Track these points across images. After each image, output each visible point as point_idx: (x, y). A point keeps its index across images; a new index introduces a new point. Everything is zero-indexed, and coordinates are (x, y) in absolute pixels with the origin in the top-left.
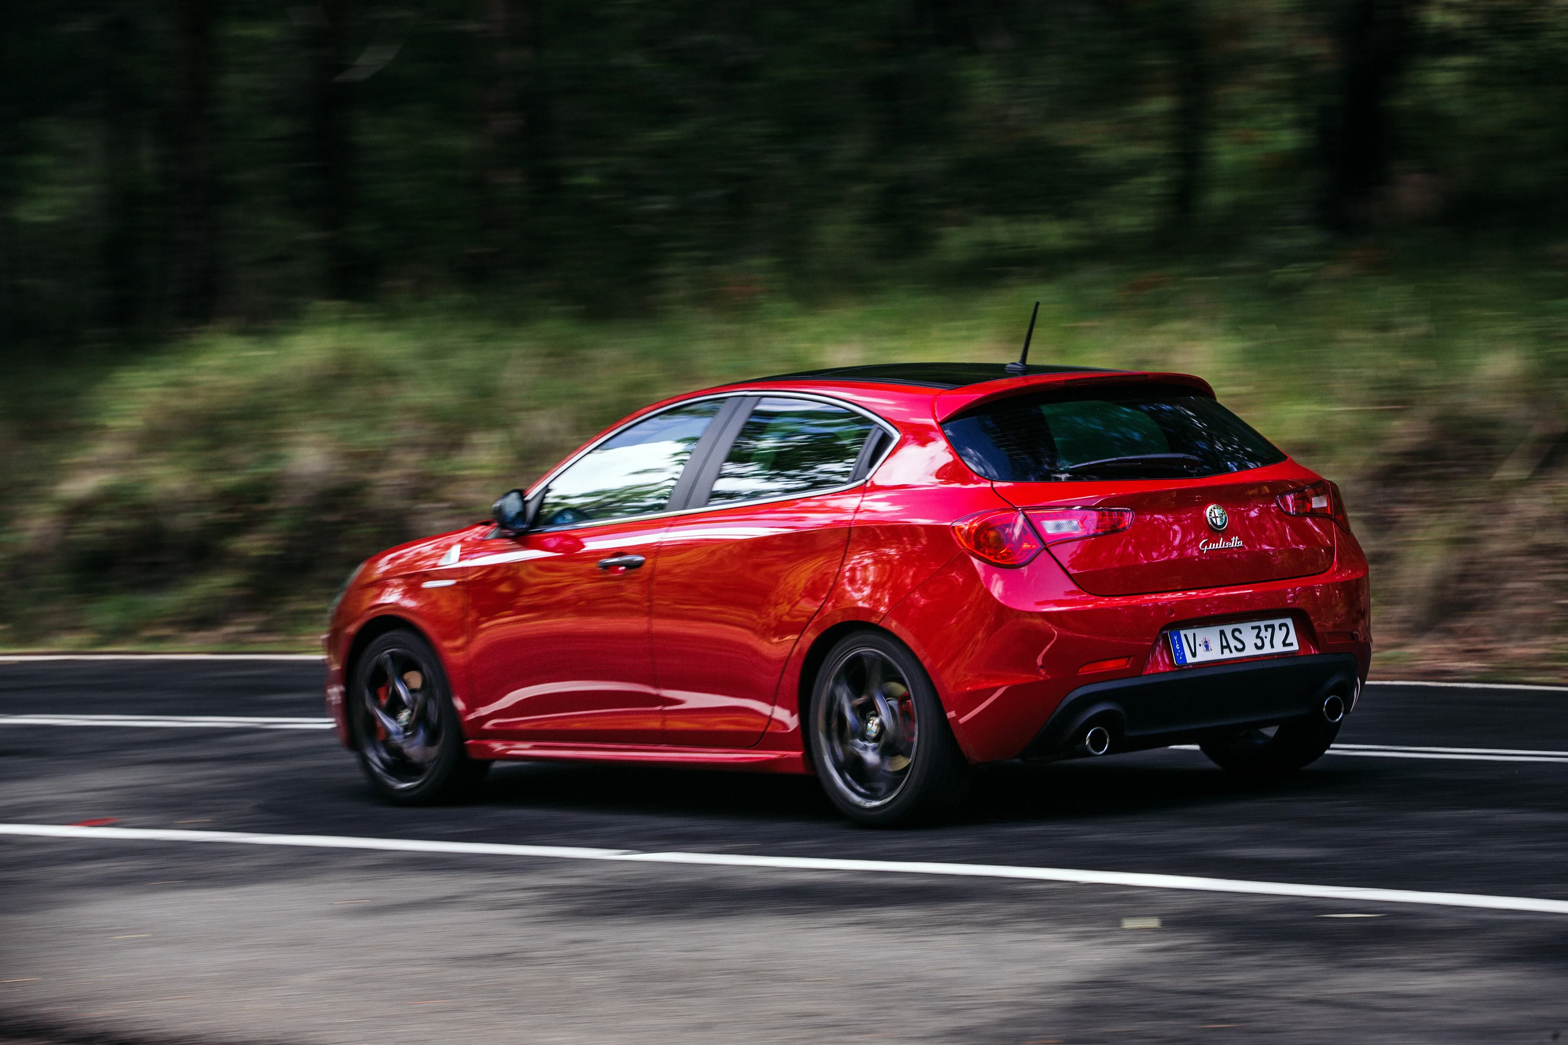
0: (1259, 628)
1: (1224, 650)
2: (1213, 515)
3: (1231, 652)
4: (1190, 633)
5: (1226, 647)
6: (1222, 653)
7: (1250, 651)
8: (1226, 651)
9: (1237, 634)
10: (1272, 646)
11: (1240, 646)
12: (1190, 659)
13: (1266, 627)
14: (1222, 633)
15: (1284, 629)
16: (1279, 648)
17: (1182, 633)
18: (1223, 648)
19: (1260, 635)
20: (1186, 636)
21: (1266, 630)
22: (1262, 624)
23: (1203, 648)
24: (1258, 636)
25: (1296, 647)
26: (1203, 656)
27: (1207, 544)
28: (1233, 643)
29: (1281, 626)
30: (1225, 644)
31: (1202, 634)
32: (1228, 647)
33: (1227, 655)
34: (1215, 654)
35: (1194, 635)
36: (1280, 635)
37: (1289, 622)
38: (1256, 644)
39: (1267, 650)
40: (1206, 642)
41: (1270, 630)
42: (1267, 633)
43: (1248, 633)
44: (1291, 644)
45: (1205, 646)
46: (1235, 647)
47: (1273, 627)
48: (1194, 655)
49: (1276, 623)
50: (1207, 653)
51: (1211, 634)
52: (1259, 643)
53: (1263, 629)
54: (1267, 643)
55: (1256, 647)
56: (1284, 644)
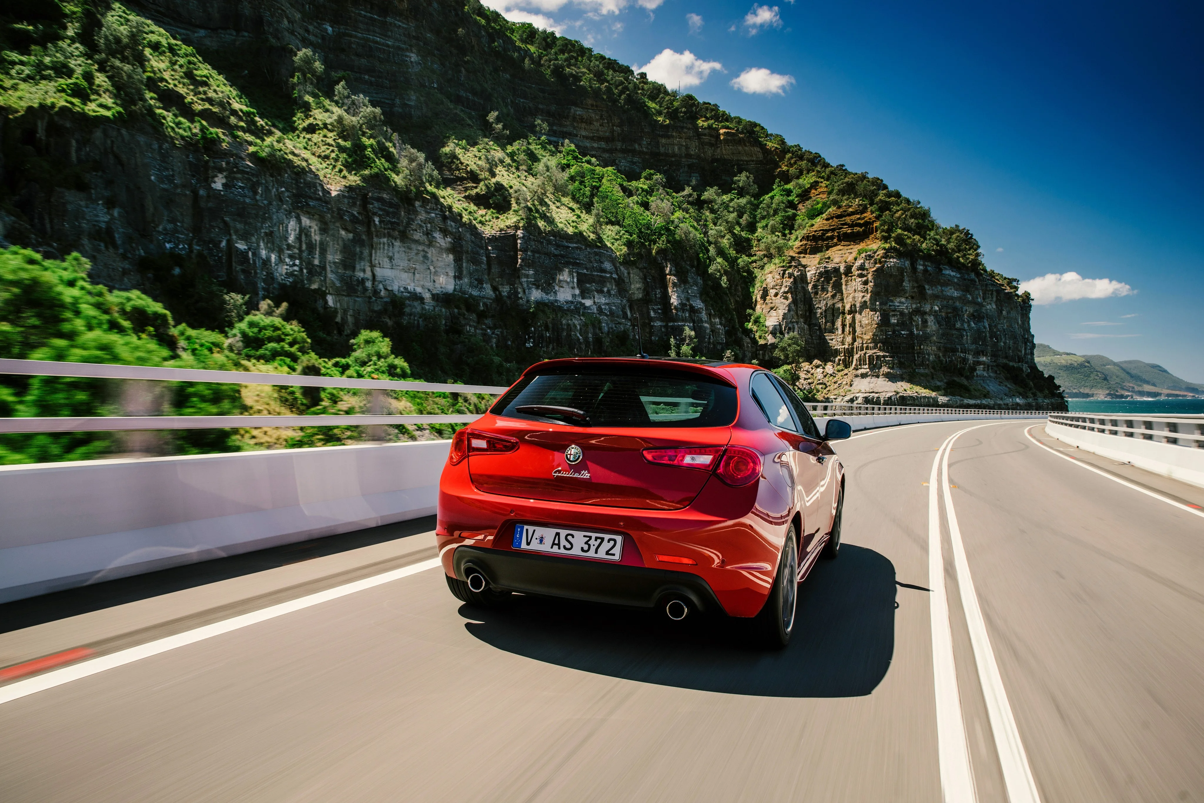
0: (590, 537)
3: (559, 548)
4: (531, 529)
5: (556, 544)
6: (552, 547)
7: (576, 551)
8: (556, 547)
9: (569, 538)
10: (596, 552)
11: (569, 546)
12: (524, 546)
13: (596, 538)
14: (558, 534)
15: (612, 543)
16: (601, 554)
17: (526, 527)
18: (554, 544)
19: (589, 543)
20: (527, 530)
21: (596, 540)
22: (594, 535)
23: (538, 541)
24: (586, 543)
25: (617, 557)
26: (535, 546)
27: (559, 471)
28: (563, 542)
29: (609, 541)
30: (556, 542)
31: (540, 531)
32: (559, 545)
33: (555, 549)
34: (546, 547)
35: (534, 531)
36: (606, 546)
37: (619, 539)
38: (582, 549)
39: (591, 554)
40: (542, 537)
41: (599, 541)
42: (596, 542)
43: (579, 538)
44: (614, 555)
46: (564, 547)
47: (602, 539)
48: (528, 544)
49: (607, 537)
50: (540, 546)
51: (549, 533)
52: (586, 547)
53: (593, 538)
54: (593, 549)
55: (582, 550)
56: (607, 553)
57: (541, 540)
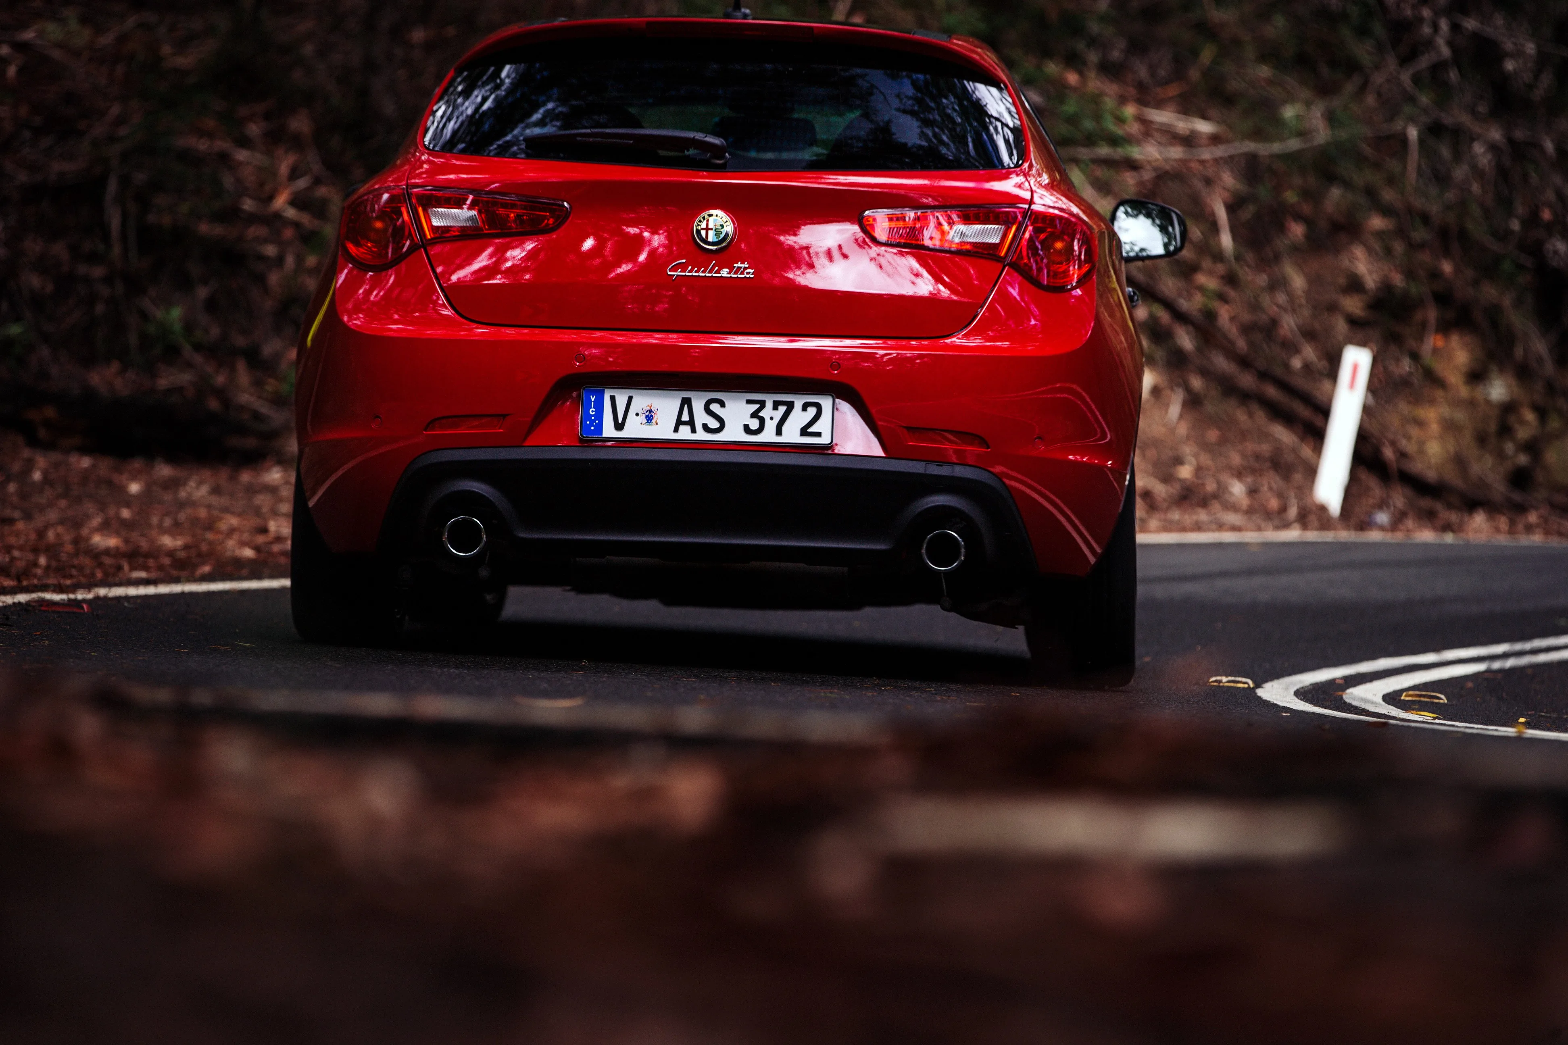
0: (762, 403)
1: (681, 428)
2: (704, 225)
3: (694, 430)
4: (621, 394)
5: (685, 423)
6: (676, 430)
7: (733, 433)
8: (685, 429)
9: (714, 407)
10: (779, 432)
11: (714, 424)
12: (609, 430)
13: (777, 404)
14: (686, 402)
15: (812, 411)
16: (791, 435)
17: (608, 393)
18: (679, 423)
19: (760, 414)
20: (613, 398)
21: (775, 408)
22: (770, 398)
23: (642, 418)
24: (754, 415)
25: (826, 439)
26: (635, 429)
27: (683, 267)
28: (701, 417)
29: (805, 407)
30: (685, 417)
31: (644, 398)
32: (691, 423)
33: (685, 433)
34: (662, 430)
35: (630, 399)
36: (799, 418)
37: (826, 401)
39: (768, 436)
40: (651, 411)
41: (782, 409)
42: (775, 412)
43: (737, 408)
44: (818, 434)
45: (647, 416)
46: (706, 427)
47: (790, 406)
48: (619, 426)
49: (800, 400)
50: (648, 427)
51: (662, 401)
52: (754, 424)
53: (769, 405)
54: (770, 427)
55: (747, 429)
56: (804, 432)
57: (649, 418)
